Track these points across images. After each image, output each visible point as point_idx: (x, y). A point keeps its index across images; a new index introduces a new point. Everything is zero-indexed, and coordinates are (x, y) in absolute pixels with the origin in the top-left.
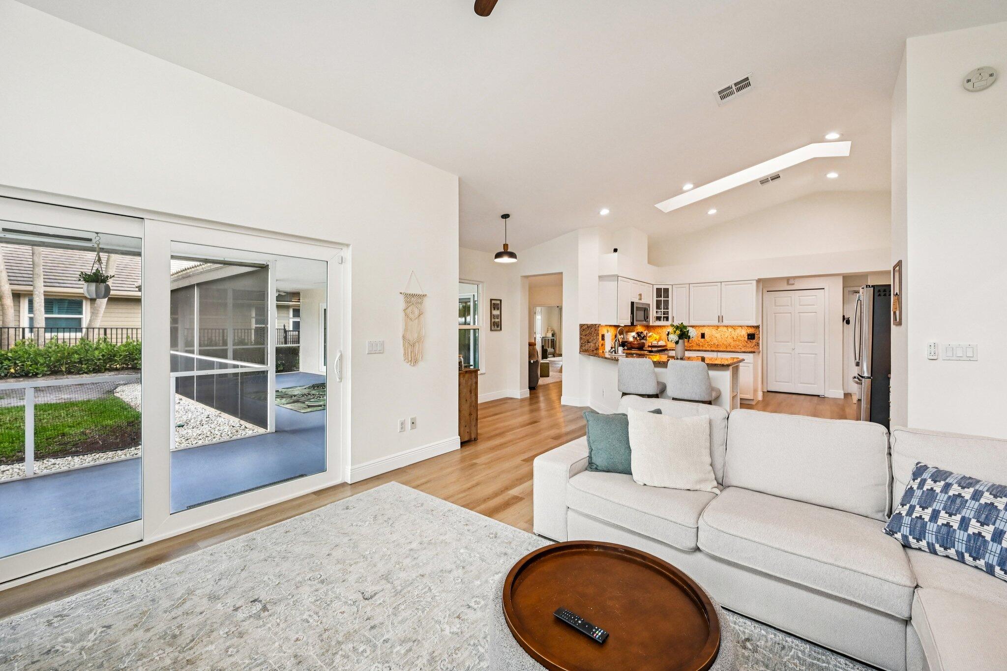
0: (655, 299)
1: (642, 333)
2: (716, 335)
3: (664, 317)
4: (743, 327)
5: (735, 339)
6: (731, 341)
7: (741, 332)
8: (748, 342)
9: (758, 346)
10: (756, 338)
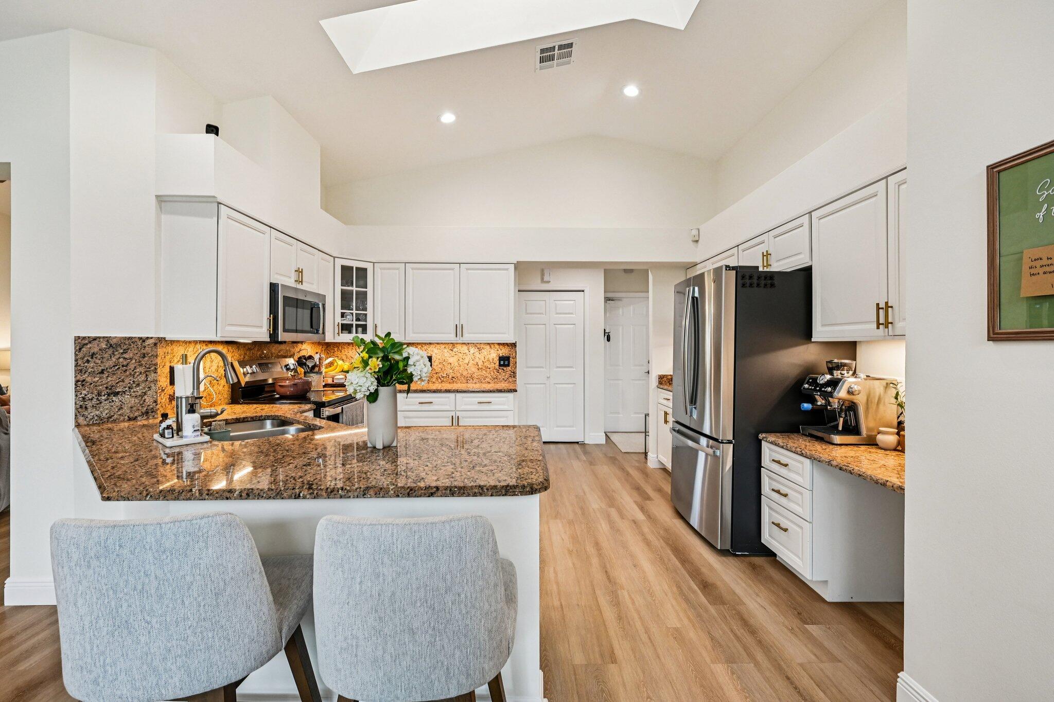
0: (339, 288)
1: (310, 357)
2: (451, 360)
3: (357, 326)
4: (492, 346)
5: (480, 366)
6: (474, 369)
7: (490, 354)
8: (500, 371)
9: (514, 377)
10: (511, 364)
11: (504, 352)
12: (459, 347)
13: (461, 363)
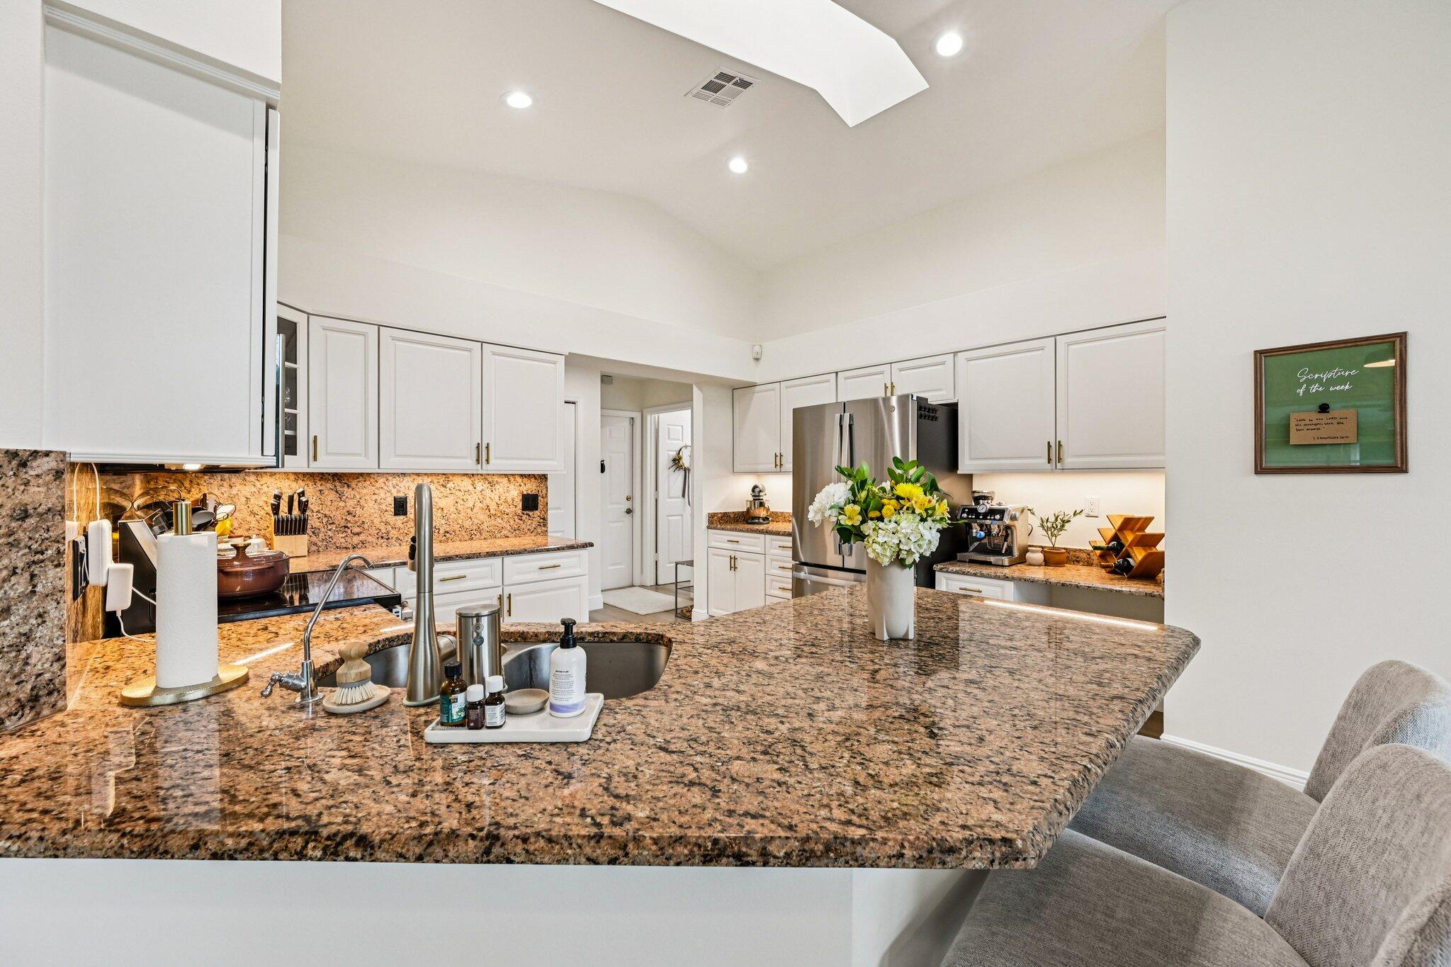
4: (512, 479)
5: (492, 512)
6: (483, 517)
7: (508, 491)
8: (524, 517)
9: (545, 525)
10: (540, 507)
11: (530, 487)
12: (457, 480)
13: (460, 507)
